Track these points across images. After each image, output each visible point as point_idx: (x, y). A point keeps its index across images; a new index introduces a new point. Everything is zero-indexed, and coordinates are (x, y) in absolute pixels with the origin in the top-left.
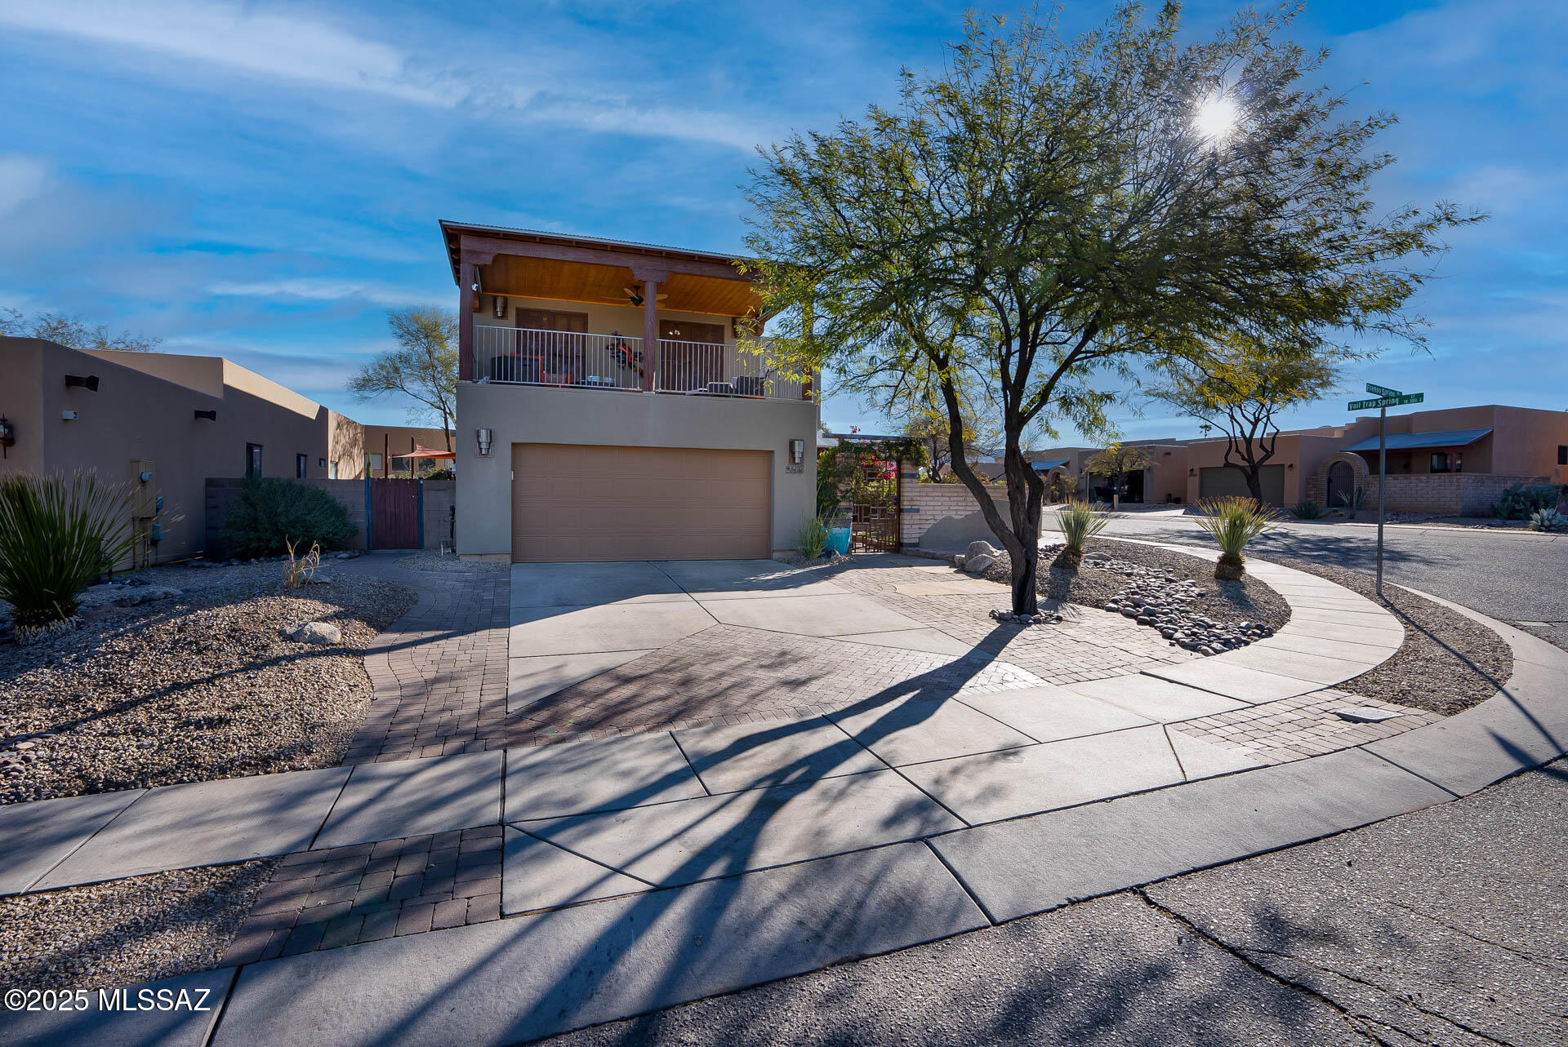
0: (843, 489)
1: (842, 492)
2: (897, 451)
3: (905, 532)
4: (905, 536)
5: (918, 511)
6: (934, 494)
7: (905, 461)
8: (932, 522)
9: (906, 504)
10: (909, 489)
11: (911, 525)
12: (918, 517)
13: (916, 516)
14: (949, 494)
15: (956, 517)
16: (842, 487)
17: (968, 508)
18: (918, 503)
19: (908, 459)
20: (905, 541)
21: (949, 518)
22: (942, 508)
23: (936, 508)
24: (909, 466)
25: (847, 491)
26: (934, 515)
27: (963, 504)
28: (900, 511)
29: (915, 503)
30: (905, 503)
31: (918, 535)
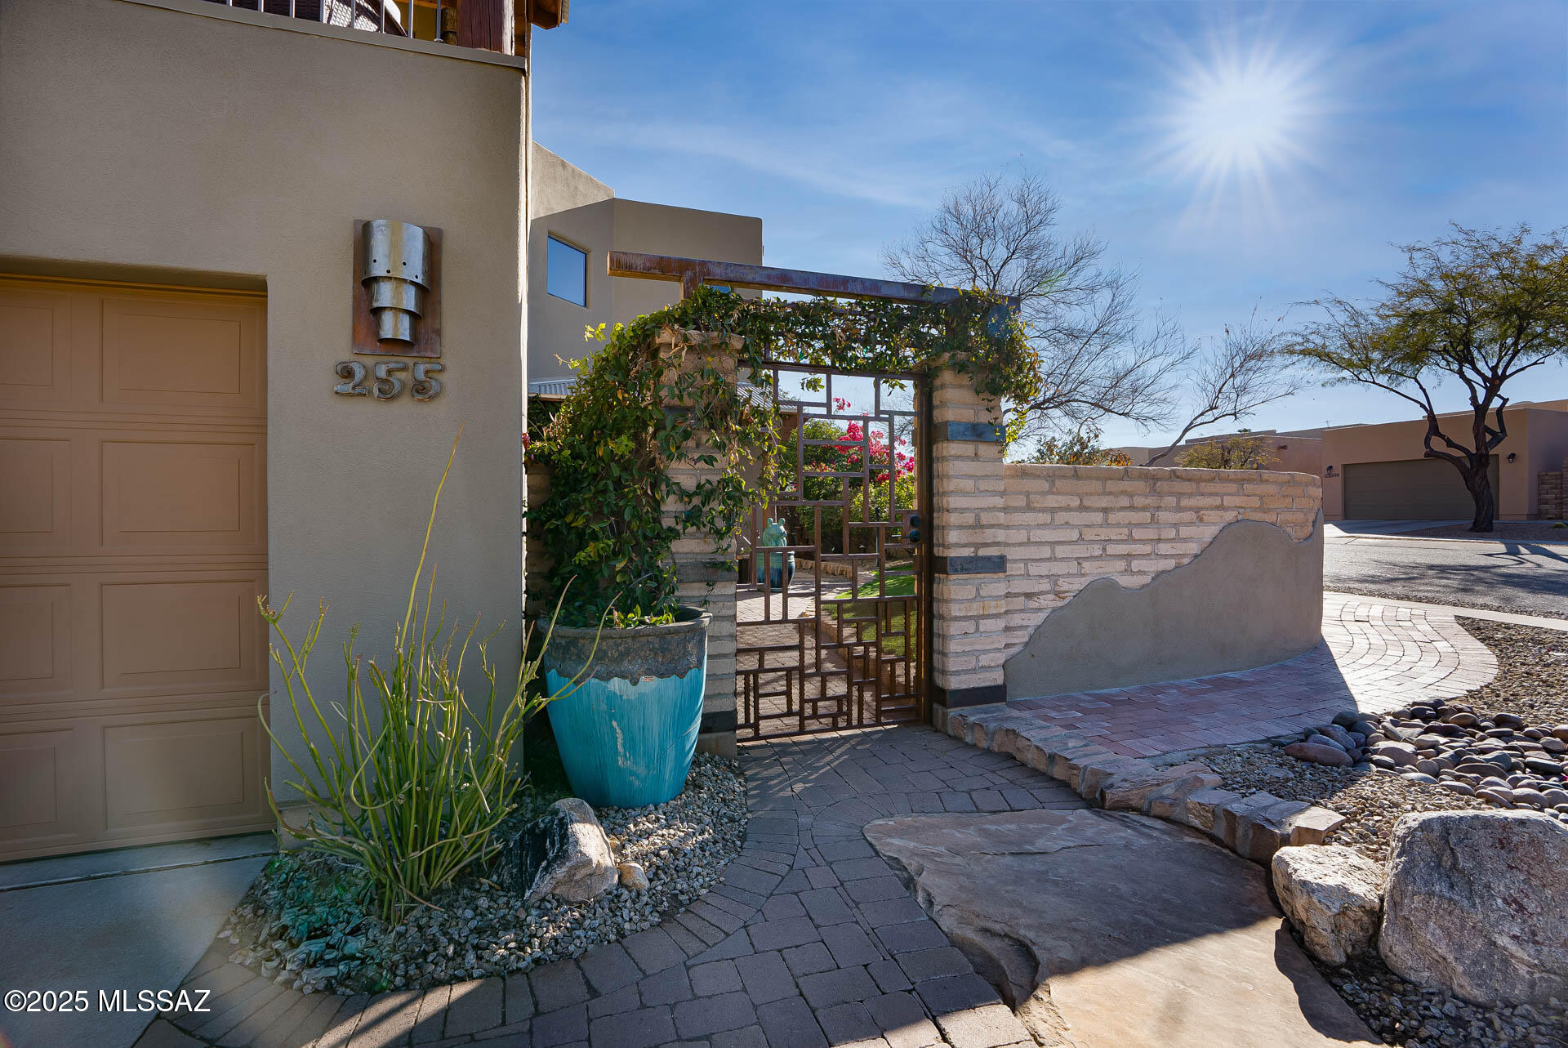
0: (689, 483)
1: (683, 495)
2: (919, 341)
3: (953, 646)
4: (953, 664)
5: (998, 565)
6: (1052, 501)
7: (947, 376)
8: (1048, 602)
9: (955, 541)
10: (969, 484)
11: (977, 618)
12: (1000, 588)
13: (994, 586)
14: (1104, 502)
15: (1125, 581)
16: (684, 473)
17: (1164, 548)
18: (1001, 535)
19: (960, 368)
20: (954, 683)
21: (1104, 589)
22: (1080, 551)
23: (1061, 551)
24: (967, 396)
25: (706, 493)
26: (1053, 578)
27: (1151, 534)
28: (933, 567)
29: (989, 535)
30: (953, 537)
31: (1001, 658)
